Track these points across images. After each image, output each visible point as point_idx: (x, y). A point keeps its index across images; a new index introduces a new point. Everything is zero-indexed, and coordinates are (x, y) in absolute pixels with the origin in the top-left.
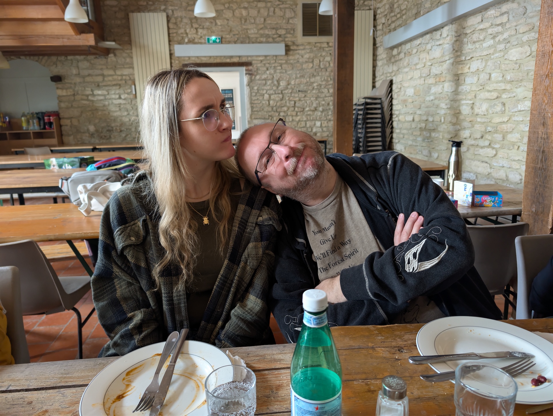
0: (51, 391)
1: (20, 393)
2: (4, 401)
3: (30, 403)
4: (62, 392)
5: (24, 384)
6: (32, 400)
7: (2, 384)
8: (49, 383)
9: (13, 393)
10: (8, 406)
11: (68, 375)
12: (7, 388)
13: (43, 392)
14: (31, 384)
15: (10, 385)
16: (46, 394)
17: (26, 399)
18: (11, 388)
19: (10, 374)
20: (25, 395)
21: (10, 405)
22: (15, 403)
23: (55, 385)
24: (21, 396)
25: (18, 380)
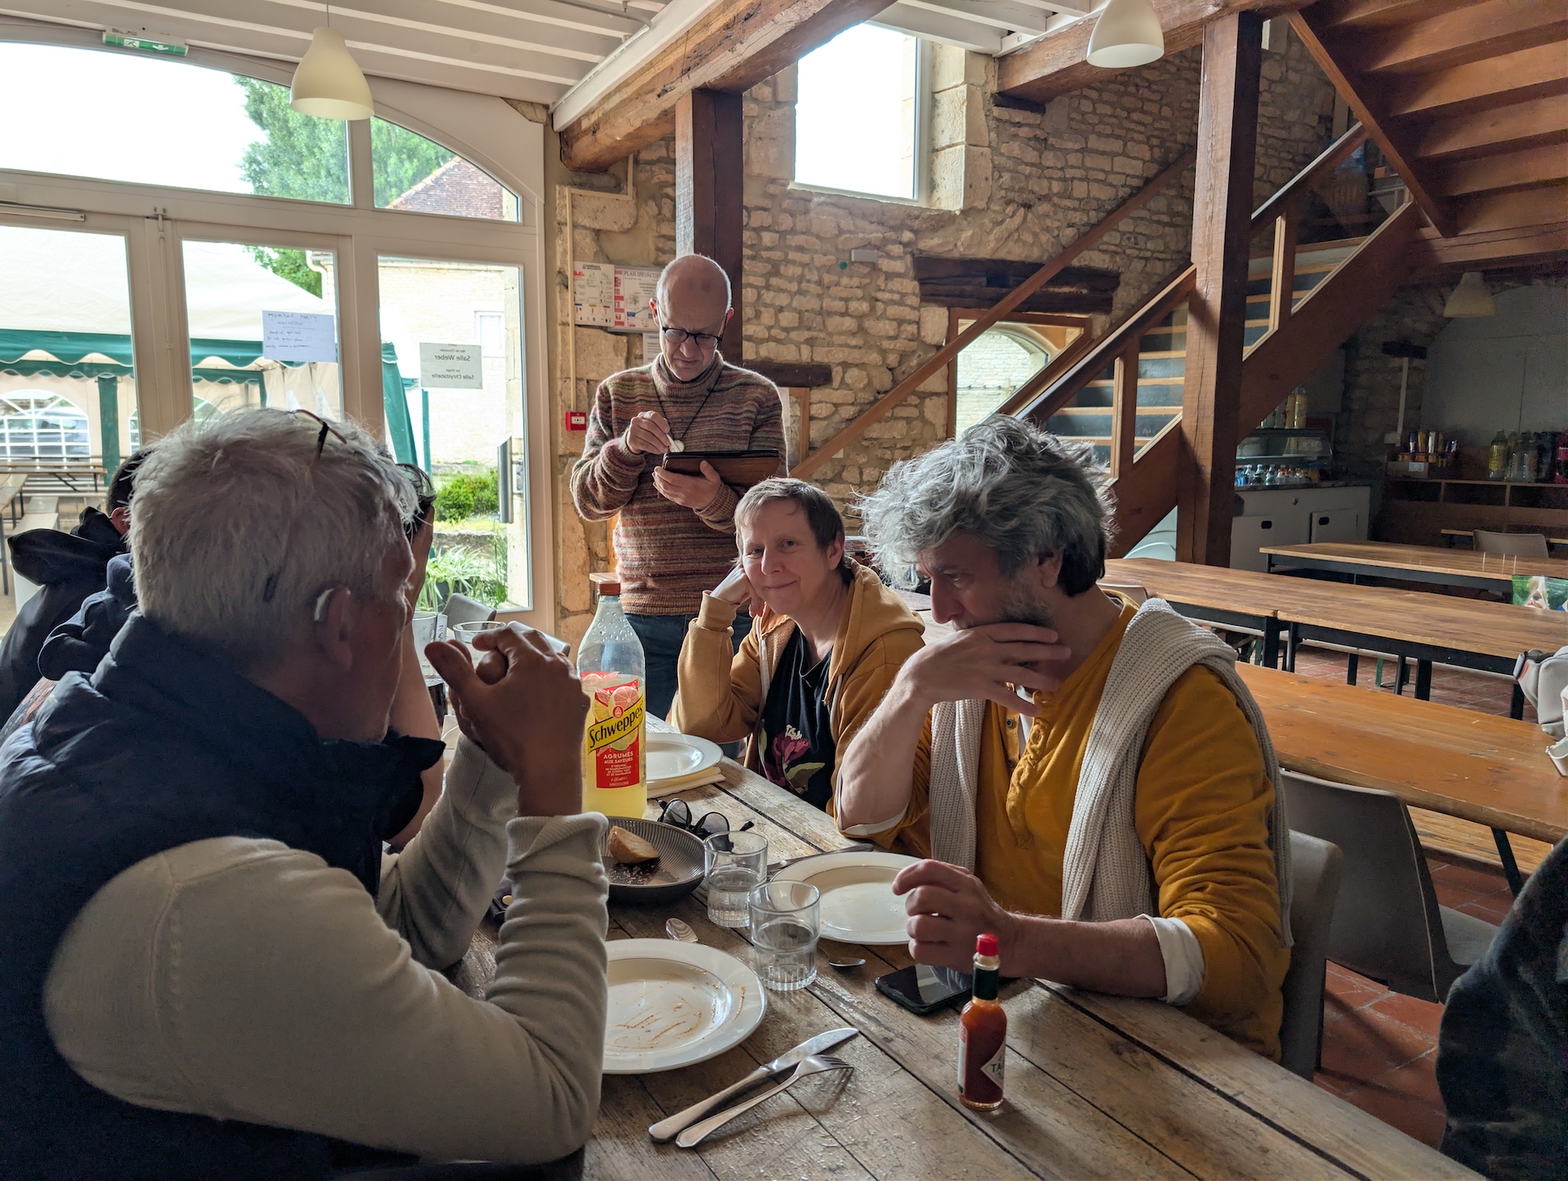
0: (1311, 1154)
1: (1254, 1119)
2: (1221, 1115)
3: (1265, 1151)
4: (1332, 1173)
5: (1267, 1106)
6: (1269, 1147)
7: (1230, 1081)
8: (1313, 1137)
9: (1240, 1111)
10: (1224, 1129)
11: (1358, 1147)
12: (1236, 1095)
13: (1297, 1146)
14: (1279, 1115)
15: (1242, 1093)
16: (1299, 1154)
17: (1259, 1138)
18: (1240, 1098)
19: (1250, 1071)
20: (1261, 1130)
21: (1229, 1129)
22: (1238, 1131)
23: (1322, 1148)
24: (1253, 1126)
25: (1260, 1092)
